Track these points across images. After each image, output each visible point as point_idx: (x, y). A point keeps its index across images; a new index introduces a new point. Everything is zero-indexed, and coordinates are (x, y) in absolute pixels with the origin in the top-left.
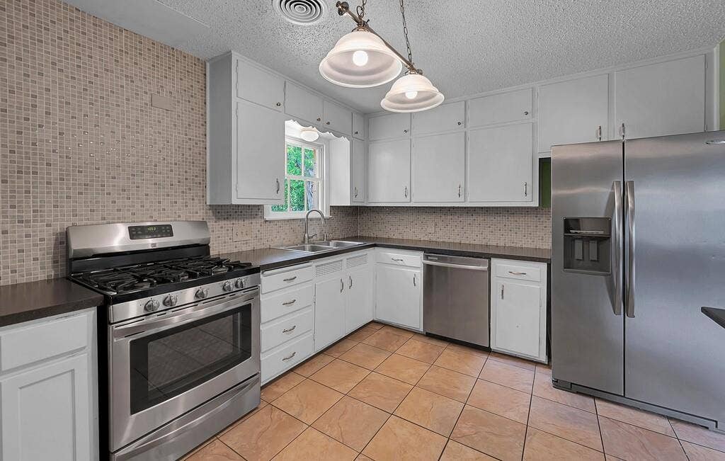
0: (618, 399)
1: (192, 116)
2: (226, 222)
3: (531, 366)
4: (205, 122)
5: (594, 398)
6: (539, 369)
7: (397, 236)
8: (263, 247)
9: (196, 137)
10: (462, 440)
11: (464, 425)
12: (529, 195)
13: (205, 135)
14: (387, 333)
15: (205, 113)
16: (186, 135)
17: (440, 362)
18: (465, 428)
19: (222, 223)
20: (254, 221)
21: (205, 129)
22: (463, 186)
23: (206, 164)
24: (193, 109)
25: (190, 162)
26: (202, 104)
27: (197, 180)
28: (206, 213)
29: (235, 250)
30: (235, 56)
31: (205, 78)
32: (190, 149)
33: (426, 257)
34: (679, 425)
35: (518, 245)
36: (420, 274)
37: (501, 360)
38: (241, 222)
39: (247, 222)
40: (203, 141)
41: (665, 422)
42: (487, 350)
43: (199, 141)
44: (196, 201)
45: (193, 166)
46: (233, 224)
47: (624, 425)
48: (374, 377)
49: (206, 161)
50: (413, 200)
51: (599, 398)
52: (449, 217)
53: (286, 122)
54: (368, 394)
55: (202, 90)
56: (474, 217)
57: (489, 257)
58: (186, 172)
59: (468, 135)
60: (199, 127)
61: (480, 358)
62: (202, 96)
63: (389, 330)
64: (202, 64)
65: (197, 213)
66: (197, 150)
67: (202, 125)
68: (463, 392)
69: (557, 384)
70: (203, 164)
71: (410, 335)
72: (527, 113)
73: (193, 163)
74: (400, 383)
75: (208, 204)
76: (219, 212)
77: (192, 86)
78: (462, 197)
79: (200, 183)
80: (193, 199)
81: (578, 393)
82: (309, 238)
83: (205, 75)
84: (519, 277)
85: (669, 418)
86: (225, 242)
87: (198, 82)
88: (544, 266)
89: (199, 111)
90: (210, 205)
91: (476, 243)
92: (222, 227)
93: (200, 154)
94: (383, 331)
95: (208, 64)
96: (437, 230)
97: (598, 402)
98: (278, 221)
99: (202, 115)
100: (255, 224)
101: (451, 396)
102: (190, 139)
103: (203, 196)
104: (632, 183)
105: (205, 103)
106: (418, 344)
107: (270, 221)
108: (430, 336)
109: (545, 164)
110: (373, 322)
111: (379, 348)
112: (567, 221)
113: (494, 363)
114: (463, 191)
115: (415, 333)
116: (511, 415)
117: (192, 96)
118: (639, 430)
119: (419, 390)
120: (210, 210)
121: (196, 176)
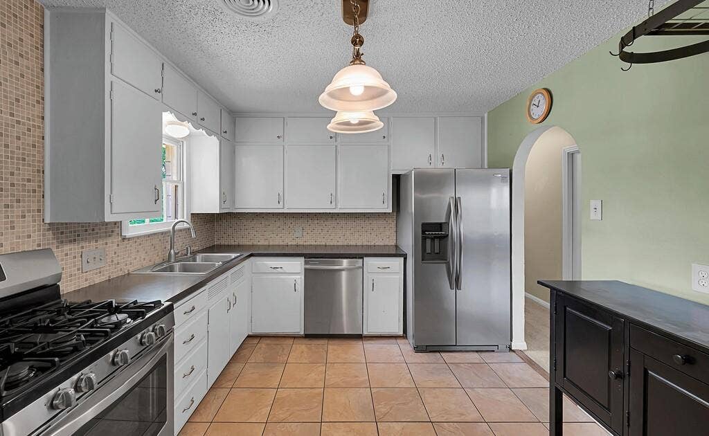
0: (453, 348)
1: (22, 86)
2: (72, 246)
3: (393, 341)
4: (43, 99)
5: (439, 352)
6: (399, 341)
7: (262, 243)
8: (121, 274)
9: (29, 119)
10: (385, 419)
11: (380, 406)
12: (386, 203)
13: (43, 118)
14: (268, 344)
15: (43, 84)
16: (12, 115)
17: (331, 358)
18: (382, 409)
19: (67, 248)
20: (109, 240)
21: (43, 108)
22: (334, 194)
23: (43, 162)
24: (22, 76)
25: (18, 159)
26: (37, 70)
27: (30, 186)
28: (44, 235)
29: (86, 284)
30: (110, 17)
31: (43, 32)
32: (18, 138)
33: (306, 263)
34: (483, 354)
35: (372, 244)
36: (300, 279)
37: (373, 342)
38: (93, 244)
39: (100, 242)
40: (39, 127)
41: (476, 355)
42: (359, 337)
43: (34, 126)
44: (29, 219)
45: (24, 165)
46: (82, 247)
47: (462, 365)
48: (283, 393)
49: (43, 157)
50: (286, 206)
51: (442, 351)
52: (316, 222)
53: (163, 113)
54: (288, 413)
55: (37, 48)
56: (338, 221)
57: (361, 256)
58: (12, 174)
59: (338, 148)
60: (34, 106)
61: (359, 345)
62: (37, 58)
63: (268, 341)
64: (37, 8)
65: (29, 236)
66: (30, 140)
67: (38, 102)
68: (362, 379)
69: (418, 349)
70: (39, 161)
71: (290, 341)
72: (384, 137)
73: (24, 159)
74: (310, 390)
75: (47, 221)
76: (62, 233)
77: (21, 40)
78: (334, 203)
79: (34, 191)
80: (24, 217)
81: (430, 352)
82: (176, 254)
83: (42, 27)
84: (383, 271)
85: (477, 351)
86: (71, 276)
87: (32, 36)
88: (402, 259)
89: (33, 80)
90: (49, 224)
91: (339, 244)
92: (66, 255)
93: (34, 146)
94: (264, 344)
95: (47, 13)
96: (305, 234)
97: (443, 354)
98: (138, 237)
99: (38, 87)
100: (112, 244)
101: (357, 386)
102: (18, 122)
103: (39, 211)
104: (459, 198)
105: (43, 70)
106: (302, 347)
107: (129, 239)
108: (307, 336)
109: (397, 179)
110: (249, 336)
111: (270, 363)
112: (424, 225)
113: (370, 346)
114: (333, 199)
115: (295, 337)
116: (403, 384)
117: (22, 56)
118: (470, 365)
119: (330, 390)
120: (49, 230)
121: (29, 180)
